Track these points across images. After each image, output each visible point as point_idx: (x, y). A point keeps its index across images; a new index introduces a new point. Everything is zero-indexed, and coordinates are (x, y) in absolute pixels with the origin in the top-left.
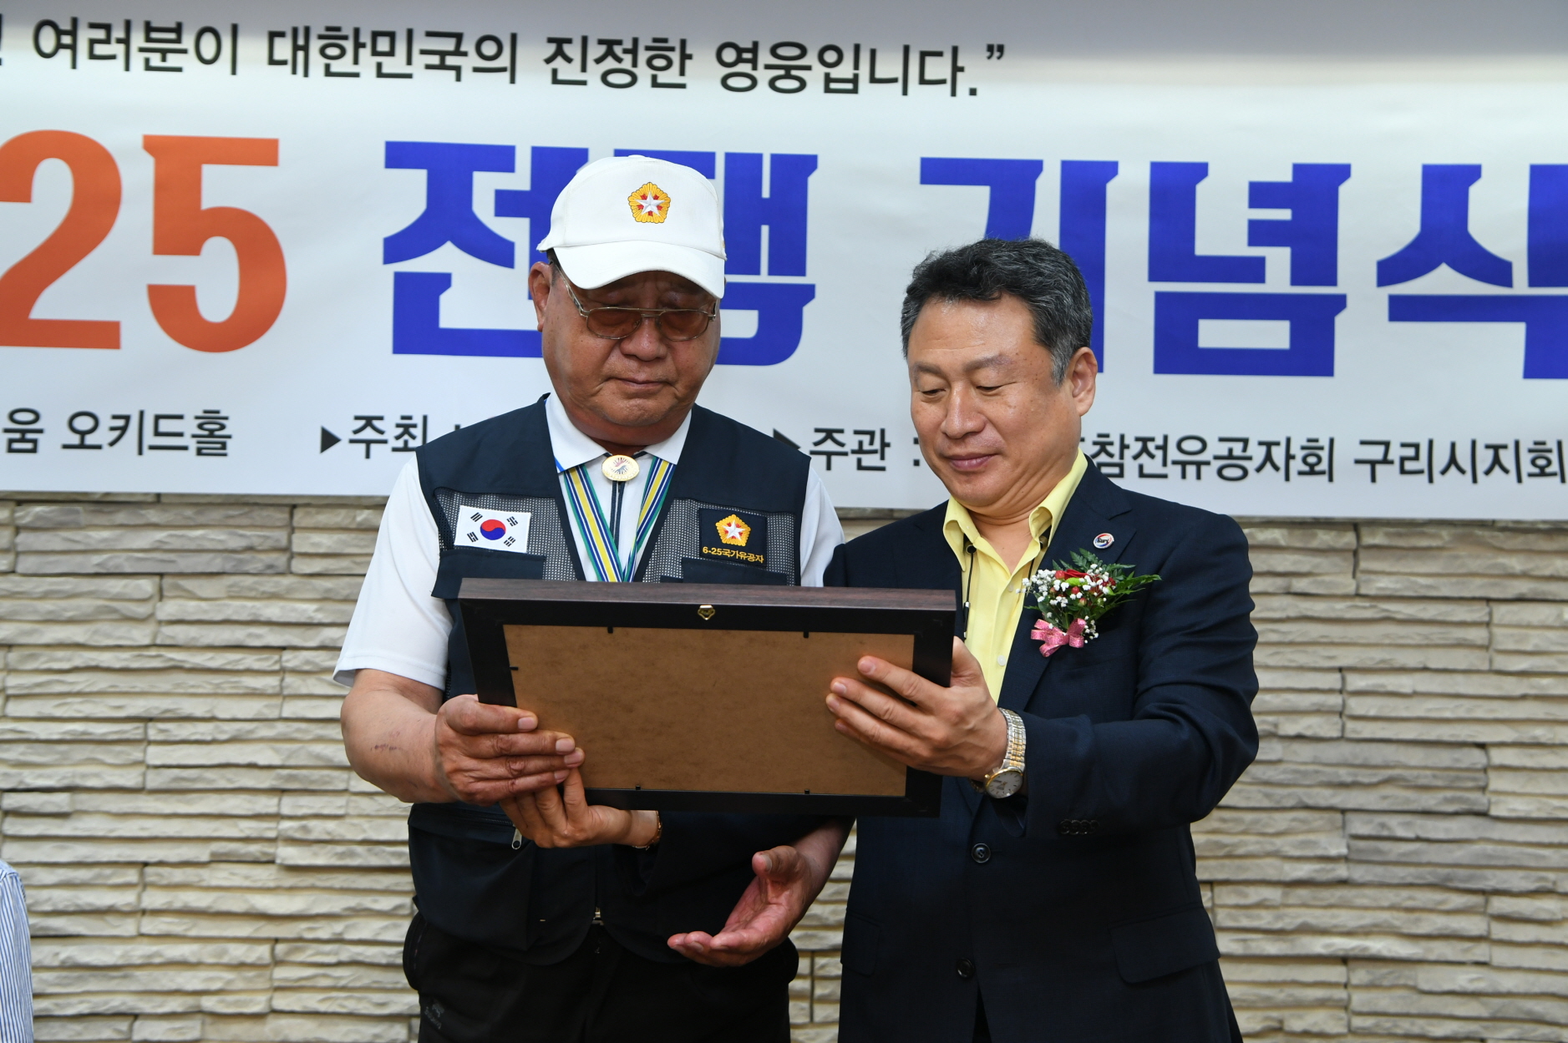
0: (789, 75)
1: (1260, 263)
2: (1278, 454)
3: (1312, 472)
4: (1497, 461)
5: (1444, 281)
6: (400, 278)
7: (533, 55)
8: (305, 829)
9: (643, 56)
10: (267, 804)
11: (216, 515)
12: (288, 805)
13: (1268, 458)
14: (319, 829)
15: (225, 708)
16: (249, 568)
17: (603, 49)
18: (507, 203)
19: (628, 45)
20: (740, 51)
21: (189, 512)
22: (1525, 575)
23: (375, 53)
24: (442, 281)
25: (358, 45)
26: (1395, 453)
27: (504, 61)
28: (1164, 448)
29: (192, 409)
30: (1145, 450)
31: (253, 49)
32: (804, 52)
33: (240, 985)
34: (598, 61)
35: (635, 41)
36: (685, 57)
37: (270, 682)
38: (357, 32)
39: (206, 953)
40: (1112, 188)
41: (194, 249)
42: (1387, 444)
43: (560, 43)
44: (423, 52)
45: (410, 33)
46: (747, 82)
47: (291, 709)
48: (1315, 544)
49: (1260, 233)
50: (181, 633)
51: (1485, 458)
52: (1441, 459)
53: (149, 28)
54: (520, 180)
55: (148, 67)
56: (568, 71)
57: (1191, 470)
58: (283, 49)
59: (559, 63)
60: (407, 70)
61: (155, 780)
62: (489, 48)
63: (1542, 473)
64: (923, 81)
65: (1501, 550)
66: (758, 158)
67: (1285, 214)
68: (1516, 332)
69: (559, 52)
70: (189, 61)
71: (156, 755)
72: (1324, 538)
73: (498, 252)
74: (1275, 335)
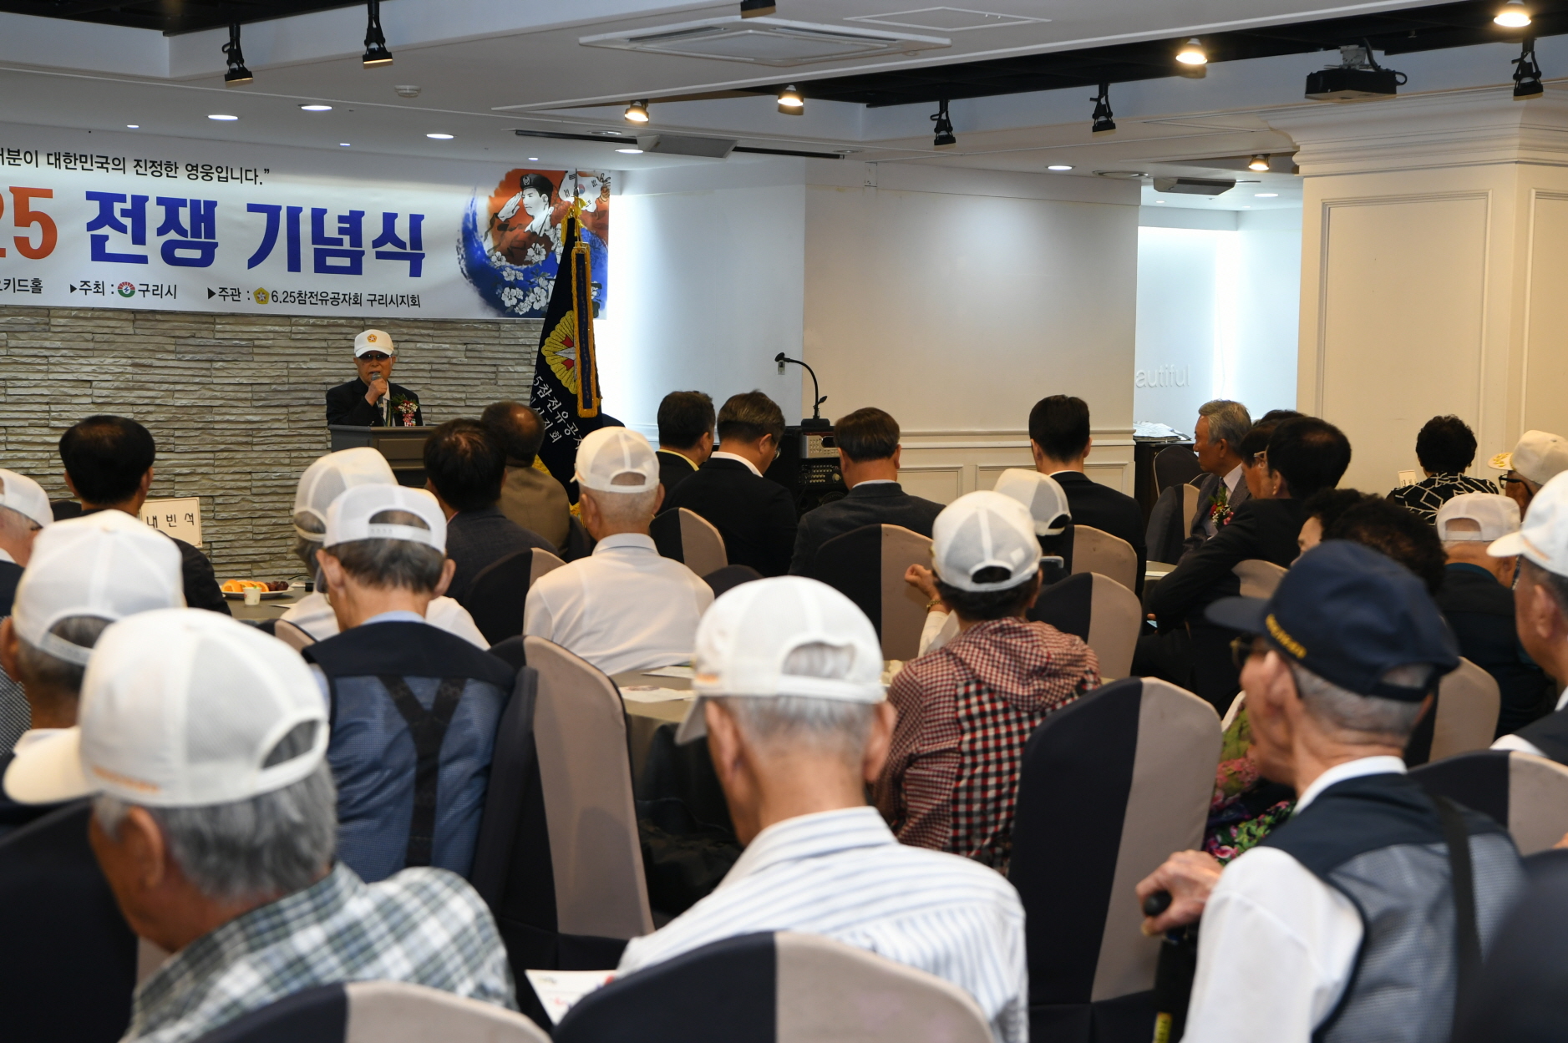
0: (207, 175)
1: (342, 239)
2: (347, 298)
3: (356, 303)
4: (403, 301)
5: (389, 247)
6: (92, 236)
7: (130, 165)
8: (60, 415)
9: (164, 167)
10: (46, 408)
11: (26, 311)
12: (53, 408)
13: (344, 299)
14: (64, 415)
15: (32, 376)
16: (36, 329)
17: (151, 164)
18: (124, 213)
19: (159, 163)
20: (193, 167)
21: (17, 311)
22: (407, 334)
23: (81, 162)
24: (106, 238)
25: (76, 159)
26: (377, 298)
27: (121, 166)
28: (316, 295)
29: (30, 278)
30: (311, 296)
31: (42, 159)
32: (211, 168)
33: (40, 466)
34: (150, 168)
35: (161, 162)
36: (176, 168)
37: (45, 367)
38: (75, 155)
39: (29, 455)
40: (301, 215)
41: (28, 225)
42: (375, 295)
43: (138, 161)
44: (96, 162)
45: (92, 156)
46: (195, 177)
47: (51, 376)
48: (353, 324)
49: (342, 231)
50: (17, 351)
51: (400, 299)
52: (389, 300)
53: (9, 151)
54: (128, 205)
55: (10, 164)
56: (141, 171)
57: (324, 302)
58: (52, 160)
59: (138, 168)
60: (91, 168)
61: (9, 399)
62: (116, 162)
63: (414, 305)
64: (247, 179)
65: (400, 326)
66: (200, 201)
67: (347, 226)
68: (408, 263)
69: (138, 164)
70: (22, 162)
71: (10, 391)
72: (356, 322)
73: (122, 229)
74: (346, 262)
